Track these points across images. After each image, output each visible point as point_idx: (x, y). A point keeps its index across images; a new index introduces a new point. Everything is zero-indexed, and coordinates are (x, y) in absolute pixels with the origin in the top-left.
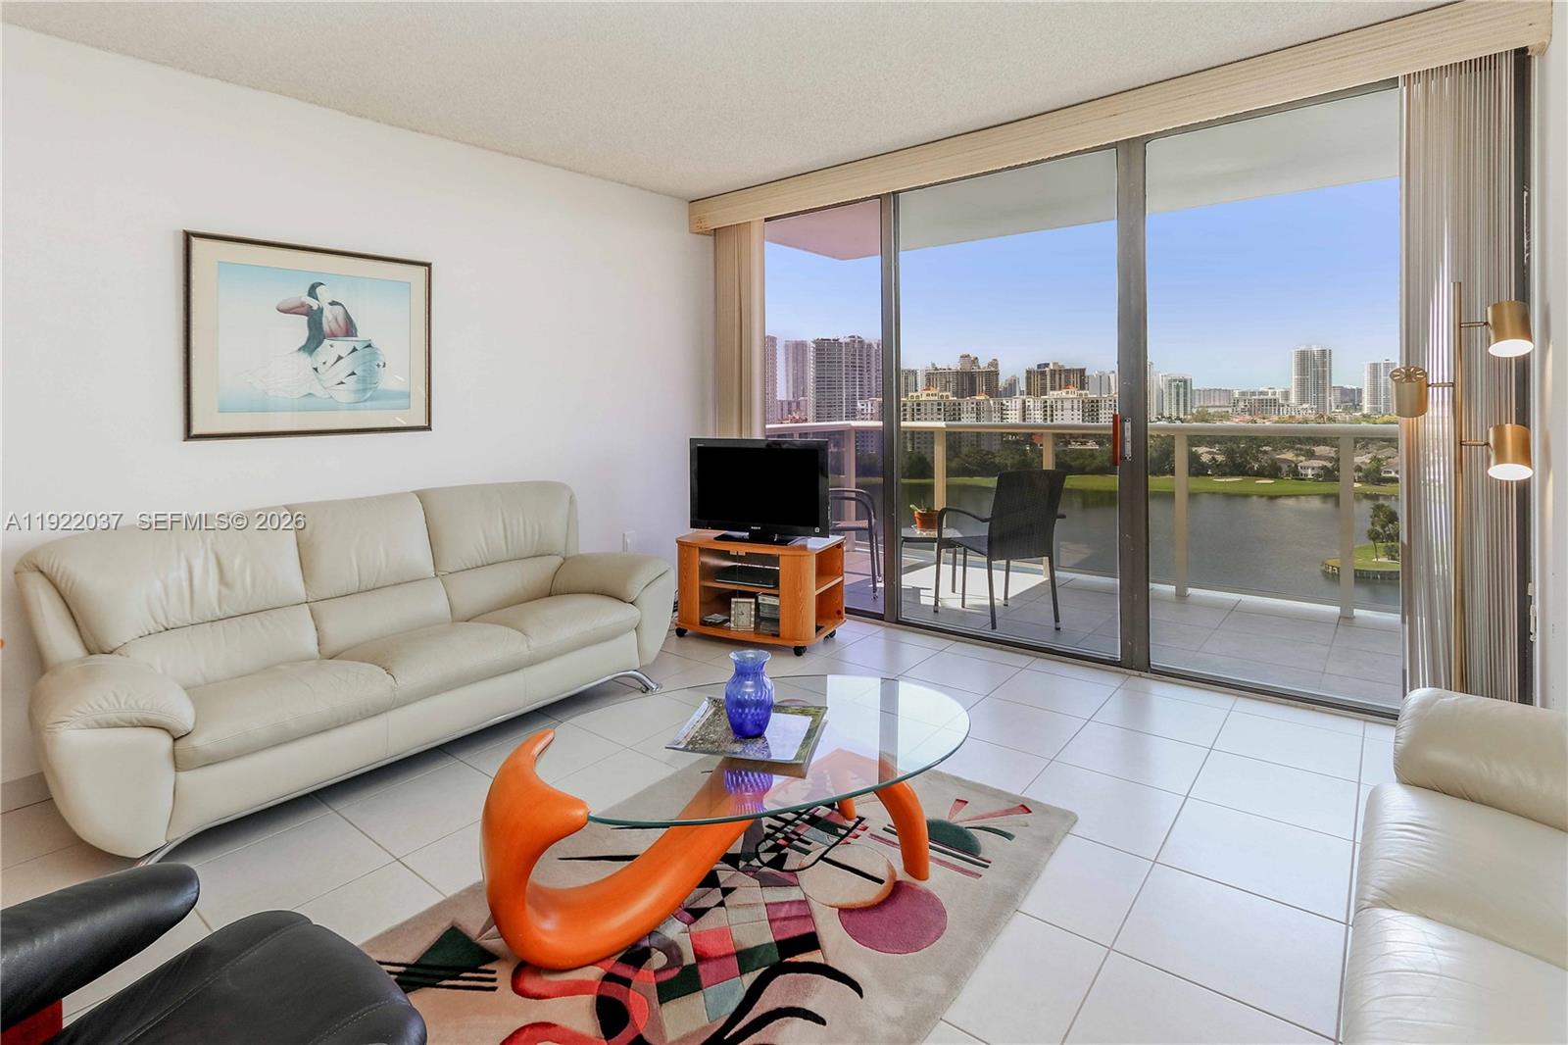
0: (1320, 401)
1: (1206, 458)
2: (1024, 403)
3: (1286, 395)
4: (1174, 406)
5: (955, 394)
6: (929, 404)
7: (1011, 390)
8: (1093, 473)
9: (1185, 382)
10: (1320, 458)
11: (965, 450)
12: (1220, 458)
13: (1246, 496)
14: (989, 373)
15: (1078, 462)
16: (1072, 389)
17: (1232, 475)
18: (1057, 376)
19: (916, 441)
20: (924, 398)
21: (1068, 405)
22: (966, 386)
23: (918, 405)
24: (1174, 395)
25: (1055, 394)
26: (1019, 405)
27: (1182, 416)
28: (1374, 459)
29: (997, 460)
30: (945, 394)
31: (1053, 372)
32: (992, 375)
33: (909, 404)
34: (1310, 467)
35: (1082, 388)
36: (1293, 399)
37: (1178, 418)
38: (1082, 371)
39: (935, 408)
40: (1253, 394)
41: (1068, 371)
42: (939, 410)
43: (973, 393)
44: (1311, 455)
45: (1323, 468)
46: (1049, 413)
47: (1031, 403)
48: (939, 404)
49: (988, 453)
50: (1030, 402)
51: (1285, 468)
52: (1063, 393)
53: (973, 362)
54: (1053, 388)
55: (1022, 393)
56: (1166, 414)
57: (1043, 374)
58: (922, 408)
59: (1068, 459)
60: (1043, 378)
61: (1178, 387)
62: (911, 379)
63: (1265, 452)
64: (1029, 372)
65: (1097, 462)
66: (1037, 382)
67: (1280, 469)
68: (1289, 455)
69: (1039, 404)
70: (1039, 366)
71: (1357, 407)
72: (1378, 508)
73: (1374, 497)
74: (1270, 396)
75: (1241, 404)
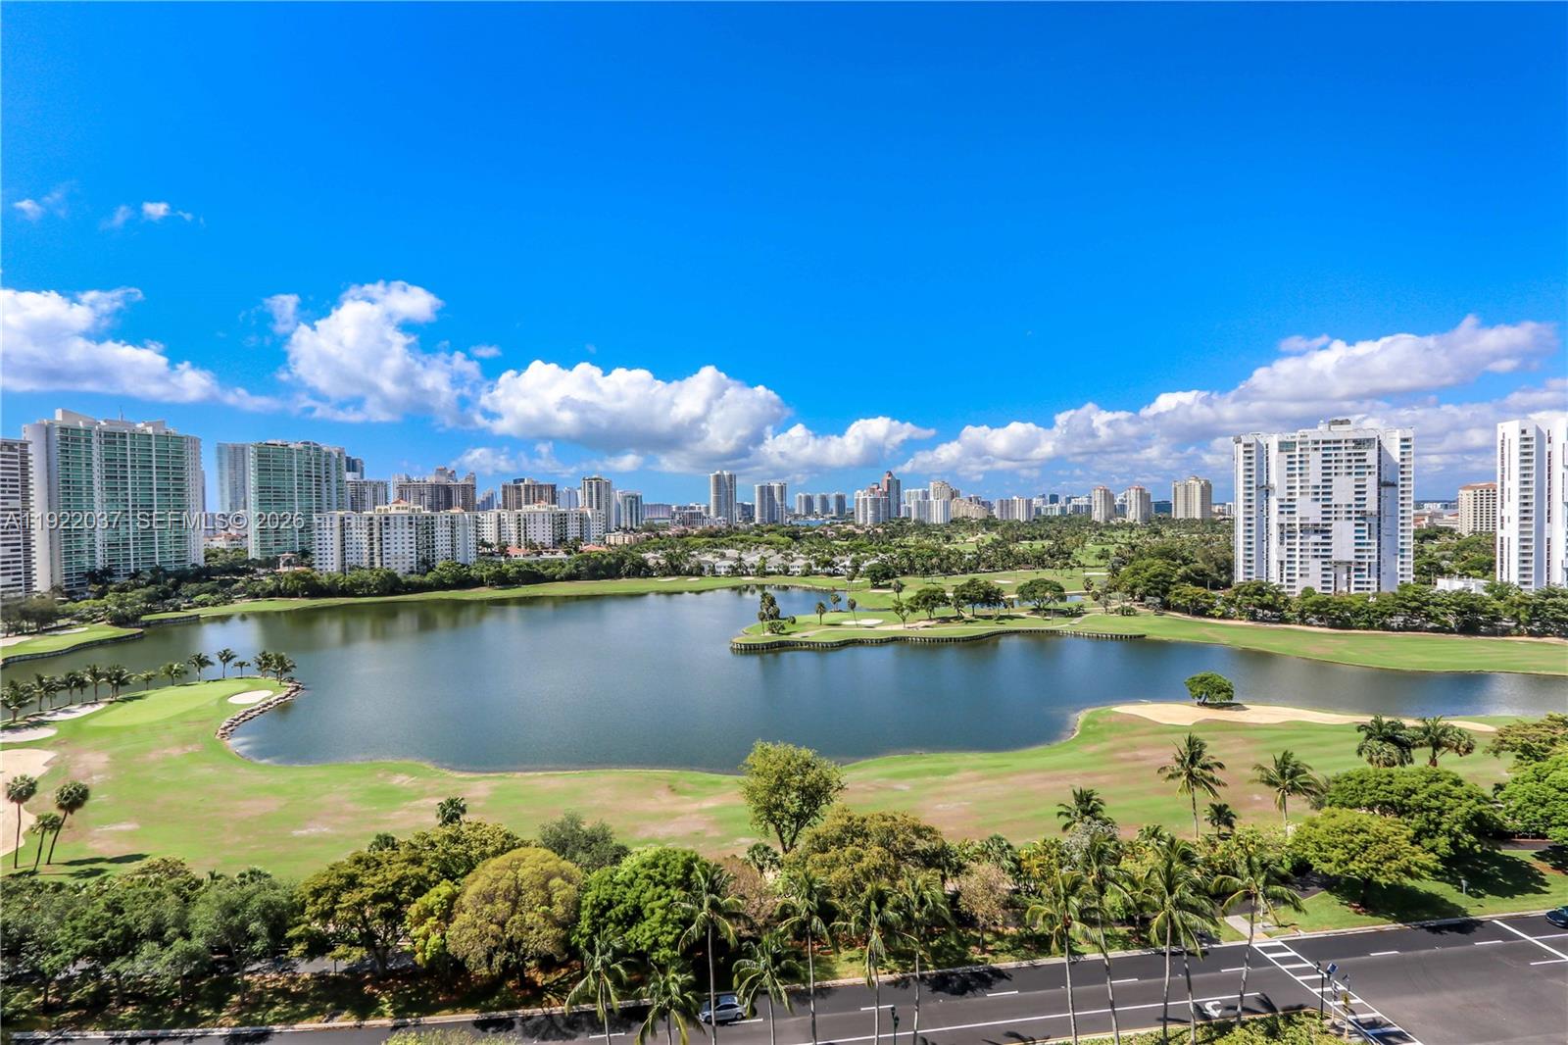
0: (729, 515)
1: (651, 563)
2: (499, 516)
3: (708, 509)
4: (628, 519)
5: (431, 507)
6: (399, 518)
7: (488, 504)
8: (561, 580)
9: (637, 498)
10: (730, 559)
11: (440, 564)
12: (662, 562)
13: (680, 593)
14: (464, 487)
15: (550, 570)
16: (543, 503)
17: (671, 575)
18: (531, 492)
19: (385, 556)
20: (393, 511)
21: (539, 518)
22: (442, 497)
23: (387, 519)
24: (628, 510)
25: (526, 508)
26: (494, 519)
27: (634, 527)
28: (762, 558)
29: (472, 573)
30: (416, 507)
31: (527, 487)
32: (468, 490)
33: (376, 518)
34: (723, 566)
35: (554, 502)
36: (712, 513)
37: (632, 529)
38: (553, 488)
39: (406, 521)
40: (685, 508)
41: (541, 486)
42: (411, 523)
43: (449, 506)
44: (723, 556)
45: (731, 566)
46: (522, 525)
47: (506, 517)
48: (410, 518)
49: (463, 566)
50: (505, 514)
51: (707, 568)
52: (534, 507)
53: (450, 475)
54: (527, 502)
55: (498, 508)
56: (623, 525)
57: (518, 488)
58: (392, 522)
59: (540, 568)
60: (518, 492)
61: (631, 502)
62: (381, 491)
63: (694, 556)
64: (505, 487)
65: (566, 570)
66: (512, 495)
67: (703, 569)
68: (709, 557)
69: (513, 518)
70: (515, 481)
71: (752, 519)
72: (764, 595)
73: (762, 587)
74: (697, 510)
75: (677, 517)
